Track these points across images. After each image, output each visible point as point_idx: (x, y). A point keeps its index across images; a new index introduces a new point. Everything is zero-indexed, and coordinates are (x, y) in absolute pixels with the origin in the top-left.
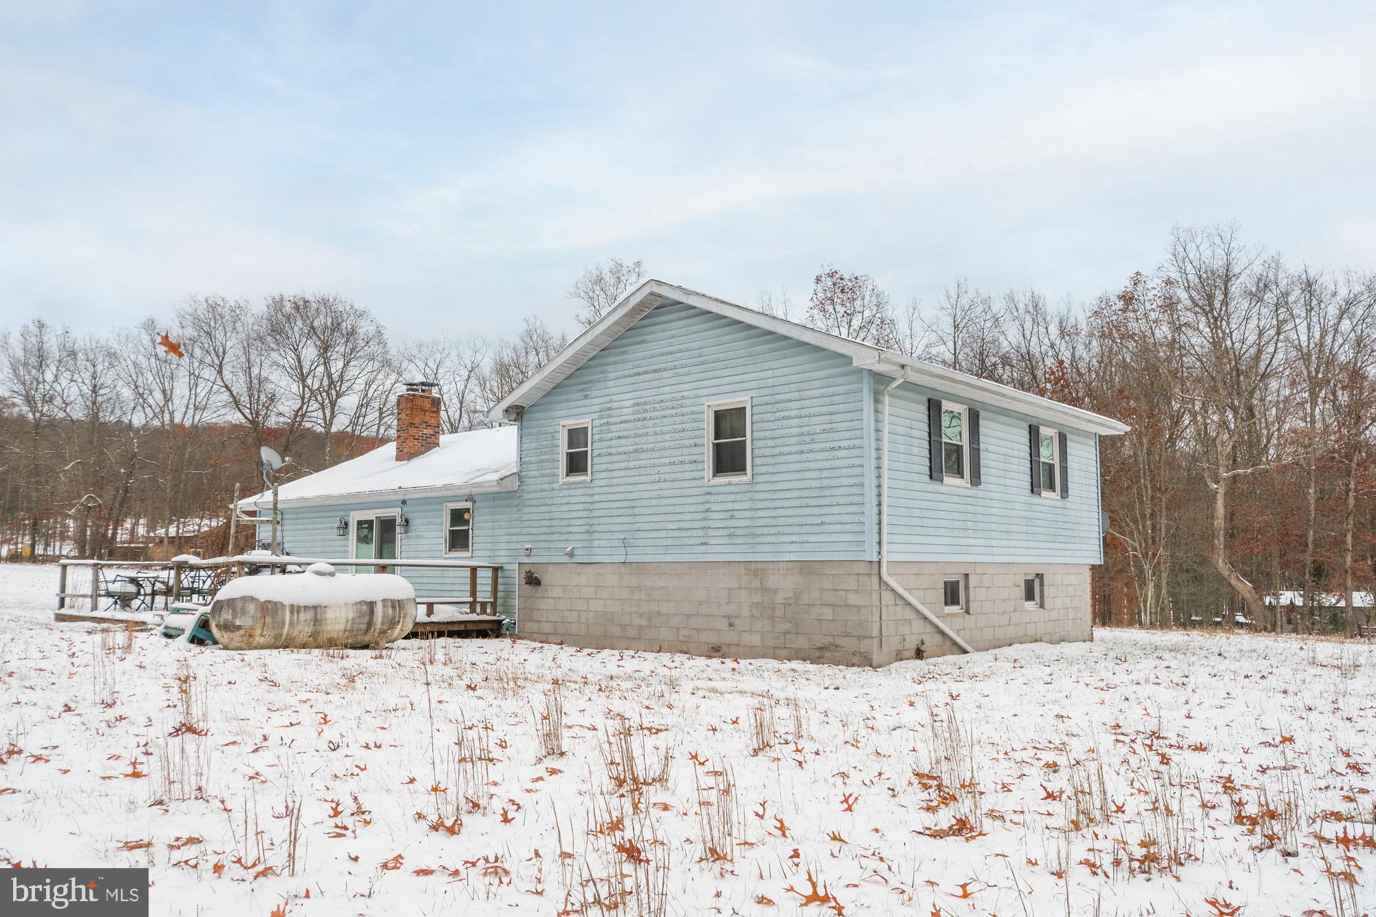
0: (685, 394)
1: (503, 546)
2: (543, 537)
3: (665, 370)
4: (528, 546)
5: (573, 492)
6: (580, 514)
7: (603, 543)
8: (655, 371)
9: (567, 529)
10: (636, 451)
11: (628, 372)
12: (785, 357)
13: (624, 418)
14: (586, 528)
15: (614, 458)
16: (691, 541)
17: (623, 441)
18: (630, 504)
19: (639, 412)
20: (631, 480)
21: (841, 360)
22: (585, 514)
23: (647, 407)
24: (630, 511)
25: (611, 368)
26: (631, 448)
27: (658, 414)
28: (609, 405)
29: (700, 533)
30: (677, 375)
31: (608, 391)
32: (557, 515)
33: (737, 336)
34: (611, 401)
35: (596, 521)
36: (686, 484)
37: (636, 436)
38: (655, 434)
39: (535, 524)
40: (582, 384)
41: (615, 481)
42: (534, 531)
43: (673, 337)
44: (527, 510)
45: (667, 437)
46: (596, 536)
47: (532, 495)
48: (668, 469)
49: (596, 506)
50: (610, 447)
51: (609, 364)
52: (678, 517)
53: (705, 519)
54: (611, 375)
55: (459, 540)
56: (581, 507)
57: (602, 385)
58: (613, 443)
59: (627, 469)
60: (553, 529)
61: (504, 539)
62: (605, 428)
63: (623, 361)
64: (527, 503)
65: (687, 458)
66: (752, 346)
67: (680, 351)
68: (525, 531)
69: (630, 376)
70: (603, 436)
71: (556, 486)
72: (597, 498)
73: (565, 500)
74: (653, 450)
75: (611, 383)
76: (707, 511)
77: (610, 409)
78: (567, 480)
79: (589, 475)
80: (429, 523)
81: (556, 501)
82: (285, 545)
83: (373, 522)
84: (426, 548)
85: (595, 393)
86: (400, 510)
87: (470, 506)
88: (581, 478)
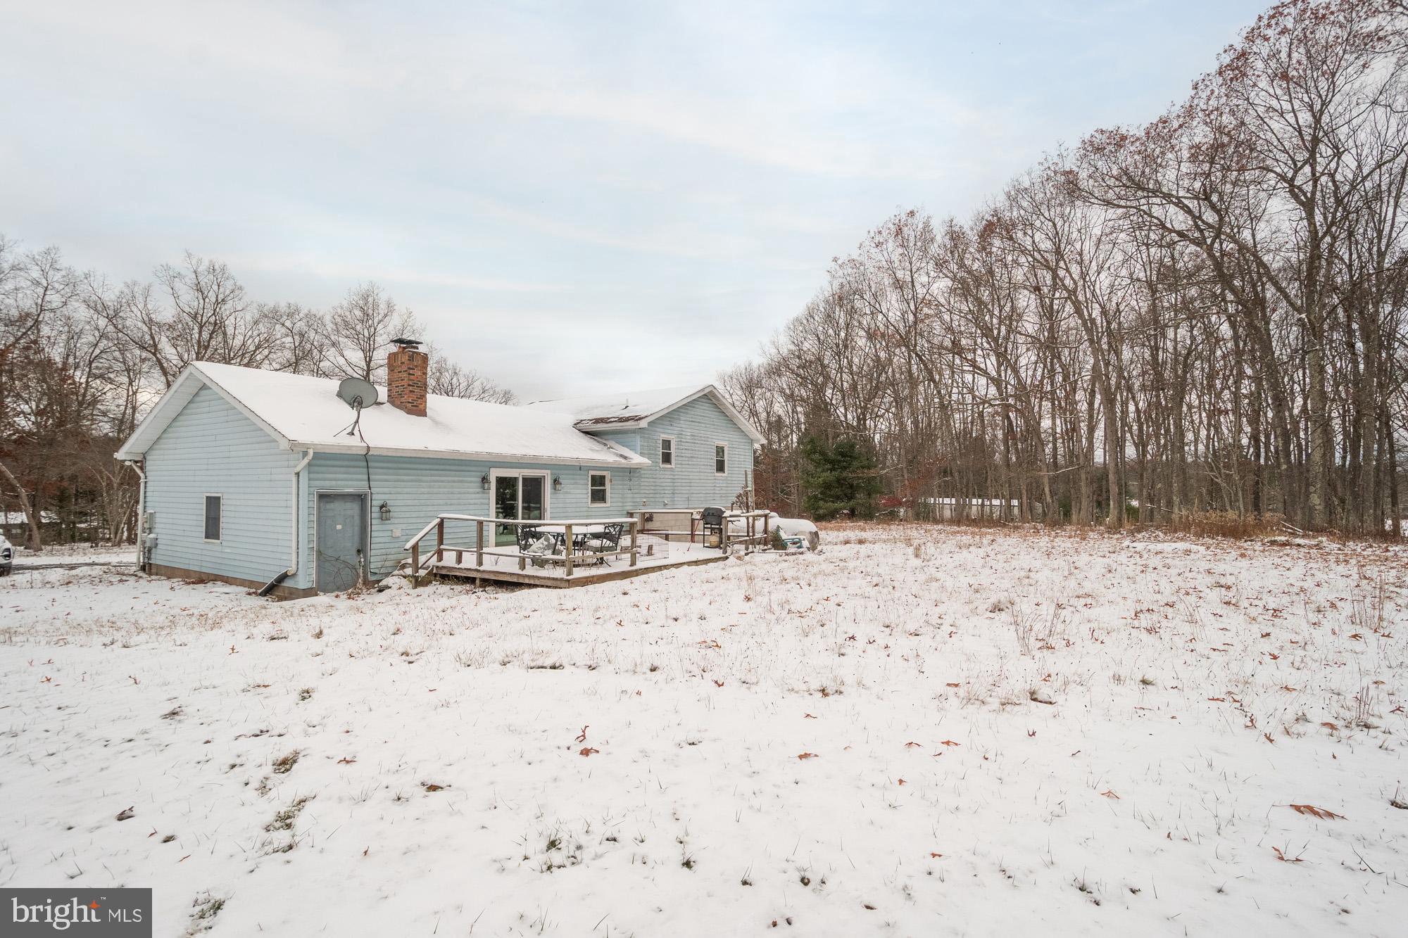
0: (709, 436)
1: (629, 500)
2: (651, 495)
3: (702, 423)
4: (645, 500)
5: (666, 473)
6: (669, 484)
7: (679, 499)
8: (699, 422)
9: (663, 492)
10: (692, 457)
11: (688, 419)
12: (735, 432)
13: (688, 440)
14: (672, 491)
15: (684, 459)
16: (709, 499)
17: (686, 451)
18: (690, 481)
19: (692, 439)
20: (689, 470)
21: (747, 438)
22: (671, 484)
23: (696, 438)
24: (689, 484)
25: (681, 414)
26: (689, 455)
27: (699, 442)
28: (681, 432)
29: (711, 495)
30: (706, 427)
31: (681, 425)
32: (658, 484)
35: (676, 488)
36: (708, 474)
37: (692, 450)
38: (698, 450)
39: (647, 488)
40: (670, 417)
41: (684, 470)
42: (647, 492)
43: (704, 409)
44: (643, 480)
45: (702, 453)
46: (676, 495)
47: (645, 472)
48: (703, 467)
49: (676, 481)
50: (682, 453)
52: (706, 488)
53: (714, 490)
54: (682, 418)
55: (598, 496)
56: (669, 480)
57: (678, 421)
58: (683, 451)
59: (689, 464)
60: (656, 491)
61: (629, 496)
62: (680, 443)
63: (687, 413)
64: (643, 476)
65: (708, 463)
66: (728, 424)
67: (707, 417)
68: (642, 492)
69: (689, 421)
70: (679, 447)
71: (658, 468)
72: (676, 477)
73: (662, 477)
74: (697, 458)
75: (682, 422)
76: (715, 486)
77: (682, 434)
78: (664, 466)
79: (673, 466)
80: (576, 483)
81: (658, 476)
82: (374, 497)
83: (516, 479)
84: (573, 501)
85: (675, 425)
86: (549, 472)
87: (607, 474)
88: (669, 466)
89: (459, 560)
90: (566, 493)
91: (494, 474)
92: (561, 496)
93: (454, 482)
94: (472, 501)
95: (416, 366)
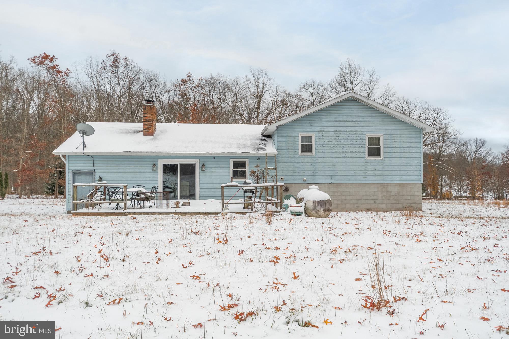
0: (357, 130)
2: (290, 174)
3: (349, 121)
4: (282, 177)
5: (305, 159)
6: (309, 167)
7: (320, 177)
8: (344, 121)
9: (302, 172)
10: (336, 147)
11: (332, 120)
12: (395, 124)
13: (330, 135)
14: (312, 171)
15: (326, 148)
16: (360, 177)
17: (330, 143)
18: (333, 164)
19: (337, 134)
20: (334, 156)
21: (414, 128)
22: (312, 167)
23: (341, 132)
24: (333, 167)
25: (324, 117)
26: (334, 146)
27: (345, 135)
28: (323, 130)
29: (363, 174)
30: (354, 124)
31: (322, 125)
32: (297, 166)
33: (378, 115)
34: (324, 129)
35: (316, 169)
36: (357, 159)
37: (336, 142)
38: (344, 142)
39: (285, 169)
40: (309, 121)
41: (326, 156)
42: (285, 171)
43: (352, 111)
44: (281, 164)
45: (350, 143)
46: (317, 174)
47: (281, 159)
48: (350, 154)
49: (317, 164)
50: (324, 144)
51: (323, 116)
52: (354, 169)
53: (365, 170)
54: (324, 120)
55: (239, 174)
56: (310, 164)
57: (319, 122)
58: (325, 143)
59: (332, 152)
60: (295, 171)
62: (322, 137)
63: (329, 116)
64: (281, 161)
65: (358, 151)
66: (383, 119)
67: (355, 116)
69: (333, 121)
70: (320, 140)
71: (297, 156)
72: (317, 161)
73: (301, 161)
74: (343, 147)
75: (324, 122)
76: (366, 168)
77: (324, 131)
78: (302, 154)
79: (314, 153)
80: (219, 167)
81: (296, 161)
82: (96, 174)
83: (177, 165)
84: (218, 177)
85: (316, 125)
86: (198, 160)
87: (247, 161)
88: (309, 154)
91: (161, 162)
92: (209, 174)
93: (137, 167)
94: (148, 176)
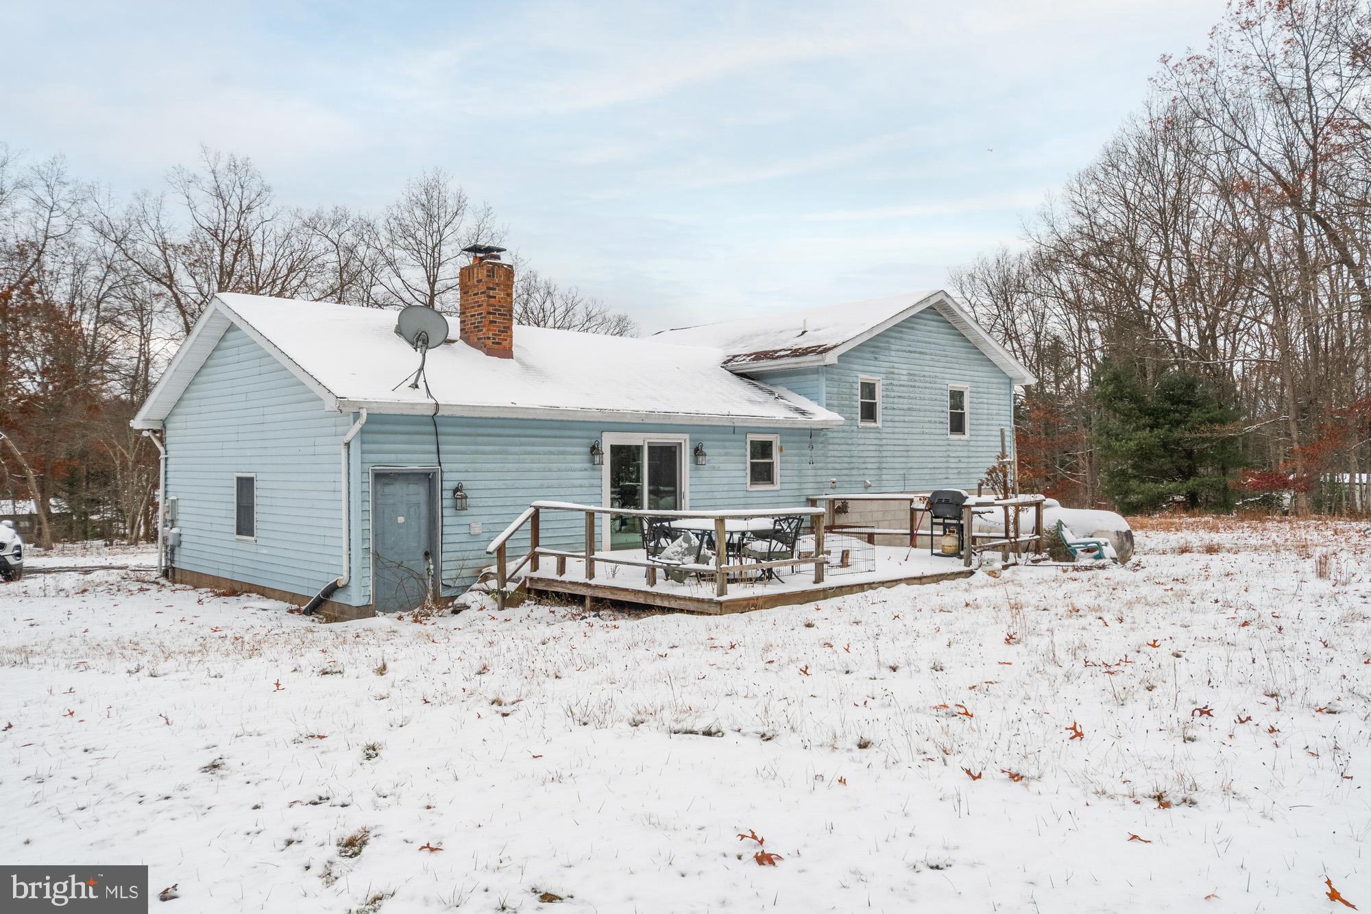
0: (937, 375)
1: (811, 479)
2: (844, 472)
3: (926, 354)
4: (834, 479)
5: (867, 435)
6: (873, 454)
7: (888, 477)
8: (921, 353)
9: (863, 466)
10: (909, 409)
11: (904, 348)
12: (982, 365)
13: (902, 383)
14: (877, 465)
15: (896, 412)
16: (940, 476)
17: (901, 400)
18: (906, 448)
19: (911, 381)
20: (906, 430)
21: (1002, 375)
22: (877, 454)
23: (916, 378)
24: (905, 454)
25: (892, 340)
26: (905, 407)
27: (921, 385)
28: (892, 370)
29: (944, 471)
30: (932, 360)
31: (891, 359)
32: (855, 453)
33: (961, 344)
34: (893, 367)
35: (884, 460)
36: (937, 437)
37: (910, 398)
38: (921, 399)
39: (838, 460)
40: (874, 347)
41: (897, 430)
42: (837, 466)
43: (930, 332)
44: (831, 447)
45: (927, 402)
46: (885, 471)
47: (835, 435)
48: (927, 425)
49: (885, 448)
50: (893, 403)
51: (892, 337)
52: (933, 460)
53: (947, 462)
54: (893, 347)
55: (762, 474)
56: (874, 448)
57: (887, 353)
58: (896, 400)
59: (904, 421)
60: (852, 465)
61: (811, 472)
62: (890, 387)
63: (901, 339)
64: (831, 441)
65: (937, 419)
66: (970, 353)
67: (934, 343)
68: (830, 466)
69: (905, 351)
70: (889, 393)
71: (855, 428)
72: (884, 442)
73: (861, 442)
74: (919, 410)
75: (893, 353)
76: (949, 456)
77: (893, 373)
78: (864, 424)
79: (879, 424)
80: (726, 454)
81: (855, 441)
82: (446, 476)
83: (639, 449)
84: (725, 481)
85: (882, 358)
86: (687, 436)
87: (775, 439)
88: (873, 425)
89: (561, 569)
90: (713, 468)
91: (609, 440)
92: (706, 474)
93: (552, 453)
94: (577, 482)
95: (498, 285)
